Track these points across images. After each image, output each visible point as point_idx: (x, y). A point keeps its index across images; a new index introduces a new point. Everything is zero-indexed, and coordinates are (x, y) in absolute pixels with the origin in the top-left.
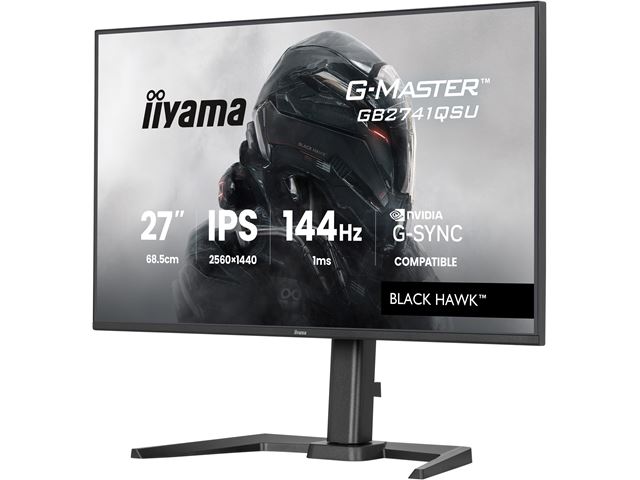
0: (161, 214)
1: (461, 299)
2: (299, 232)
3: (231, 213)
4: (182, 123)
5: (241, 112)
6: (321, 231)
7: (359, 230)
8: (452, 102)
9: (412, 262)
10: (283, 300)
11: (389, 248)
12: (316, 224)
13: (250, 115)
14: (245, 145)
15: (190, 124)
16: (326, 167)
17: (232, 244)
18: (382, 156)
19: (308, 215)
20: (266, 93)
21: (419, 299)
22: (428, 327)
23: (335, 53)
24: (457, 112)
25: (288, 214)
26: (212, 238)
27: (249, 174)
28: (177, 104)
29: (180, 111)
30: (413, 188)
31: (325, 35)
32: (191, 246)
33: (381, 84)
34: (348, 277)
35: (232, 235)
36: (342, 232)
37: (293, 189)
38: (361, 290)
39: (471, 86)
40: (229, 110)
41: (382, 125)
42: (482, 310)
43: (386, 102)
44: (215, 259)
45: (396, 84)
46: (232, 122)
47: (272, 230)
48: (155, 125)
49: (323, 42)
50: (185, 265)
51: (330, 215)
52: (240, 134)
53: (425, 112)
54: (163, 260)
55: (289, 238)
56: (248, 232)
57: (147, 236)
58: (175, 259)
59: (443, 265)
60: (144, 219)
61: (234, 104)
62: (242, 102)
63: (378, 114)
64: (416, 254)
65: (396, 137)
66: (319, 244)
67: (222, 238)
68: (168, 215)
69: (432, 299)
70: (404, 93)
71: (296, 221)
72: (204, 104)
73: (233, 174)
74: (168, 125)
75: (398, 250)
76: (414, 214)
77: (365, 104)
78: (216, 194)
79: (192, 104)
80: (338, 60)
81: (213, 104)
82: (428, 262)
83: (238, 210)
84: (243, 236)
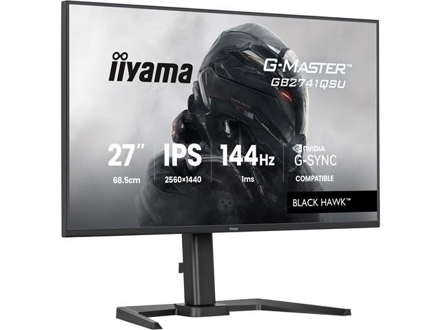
0: (125, 146)
1: (336, 202)
2: (232, 159)
3: (182, 146)
4: (142, 79)
5: (189, 74)
6: (247, 159)
7: (273, 158)
8: (330, 77)
9: (307, 179)
10: (221, 207)
11: (292, 170)
12: (243, 154)
13: (196, 76)
14: (192, 97)
15: (149, 80)
16: (251, 116)
17: (182, 168)
18: (287, 109)
19: (238, 148)
20: (208, 62)
21: (311, 202)
22: (317, 220)
23: (256, 39)
24: (333, 84)
25: (224, 147)
26: (167, 164)
27: (195, 119)
28: (138, 64)
29: (141, 70)
30: (307, 131)
31: (249, 25)
32: (151, 170)
33: (286, 62)
34: (265, 190)
35: (182, 162)
36: (262, 160)
37: (228, 130)
38: (274, 198)
39: (341, 69)
40: (180, 71)
41: (287, 89)
42: (349, 208)
43: (289, 74)
44: (169, 180)
45: (296, 63)
46: (181, 81)
47: (212, 158)
48: (120, 79)
49: (248, 30)
50: (145, 184)
51: (253, 148)
52: (188, 90)
53: (314, 82)
54: (127, 180)
55: (225, 164)
56: (195, 160)
57: (113, 162)
58: (138, 180)
59: (325, 180)
60: (111, 149)
61: (183, 67)
62: (190, 67)
63: (285, 82)
64: (309, 174)
65: (296, 97)
66: (246, 168)
67: (175, 164)
68: (132, 147)
69: (319, 202)
70: (300, 69)
71: (230, 152)
72: (160, 66)
73: (183, 118)
74: (131, 79)
75: (298, 171)
76: (308, 148)
77: (276, 74)
78: (170, 132)
79: (151, 65)
80: (259, 43)
81: (167, 66)
82: (316, 179)
83: (187, 144)
84: (191, 162)
